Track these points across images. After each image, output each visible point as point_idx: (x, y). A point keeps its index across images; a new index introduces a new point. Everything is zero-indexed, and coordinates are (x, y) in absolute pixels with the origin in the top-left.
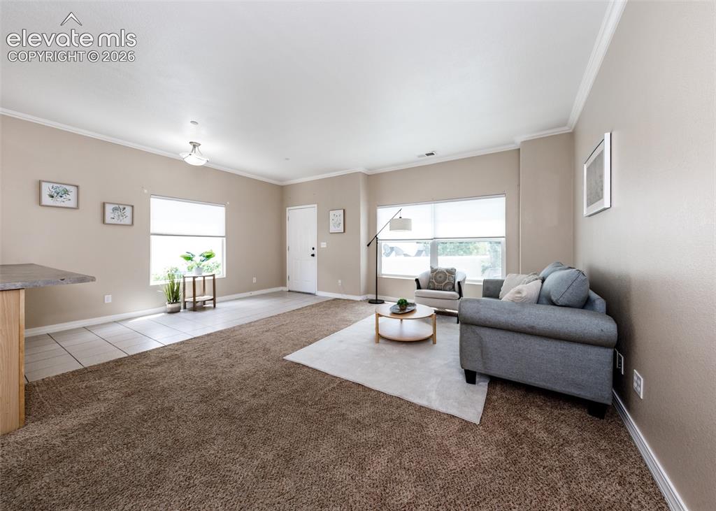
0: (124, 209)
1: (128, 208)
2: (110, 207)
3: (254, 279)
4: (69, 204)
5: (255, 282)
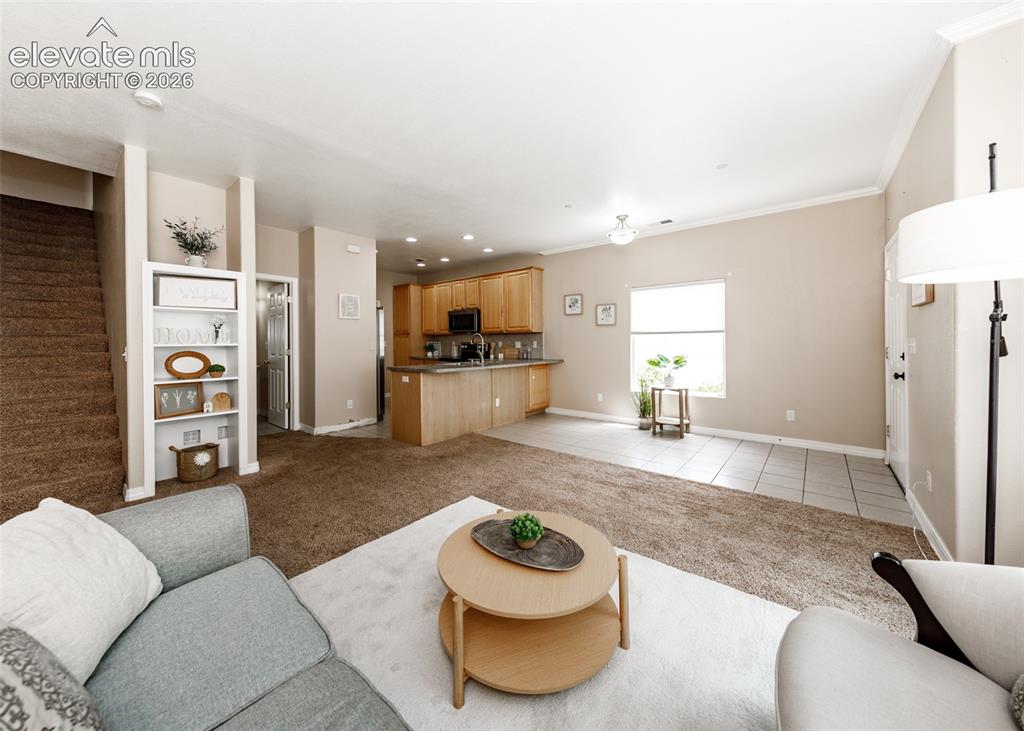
0: (610, 308)
1: (613, 307)
2: (600, 309)
3: (789, 412)
4: (578, 311)
5: (793, 419)
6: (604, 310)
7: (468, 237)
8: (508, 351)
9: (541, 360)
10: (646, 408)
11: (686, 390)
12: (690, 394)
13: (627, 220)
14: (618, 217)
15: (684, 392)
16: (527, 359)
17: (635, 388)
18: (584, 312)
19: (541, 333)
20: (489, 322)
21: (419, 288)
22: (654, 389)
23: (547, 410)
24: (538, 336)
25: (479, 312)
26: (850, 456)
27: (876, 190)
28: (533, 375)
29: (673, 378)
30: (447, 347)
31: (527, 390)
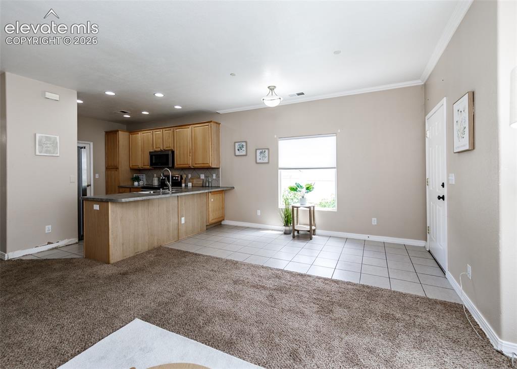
0: (265, 152)
1: (267, 151)
2: (258, 152)
3: (373, 219)
4: (244, 153)
5: (376, 224)
6: (261, 153)
7: (159, 95)
8: (195, 181)
9: (219, 187)
10: (289, 219)
11: (313, 207)
12: (316, 209)
13: (275, 90)
14: (269, 87)
15: (312, 208)
16: (209, 186)
17: (282, 205)
18: (248, 154)
19: (219, 168)
20: (180, 160)
21: (127, 134)
22: (293, 207)
23: (223, 223)
24: (216, 170)
25: (173, 152)
26: (407, 245)
27: (420, 82)
28: (212, 199)
29: (305, 199)
30: (150, 178)
31: (208, 209)
